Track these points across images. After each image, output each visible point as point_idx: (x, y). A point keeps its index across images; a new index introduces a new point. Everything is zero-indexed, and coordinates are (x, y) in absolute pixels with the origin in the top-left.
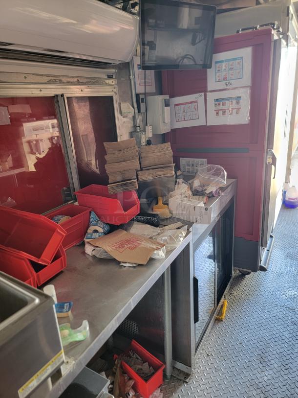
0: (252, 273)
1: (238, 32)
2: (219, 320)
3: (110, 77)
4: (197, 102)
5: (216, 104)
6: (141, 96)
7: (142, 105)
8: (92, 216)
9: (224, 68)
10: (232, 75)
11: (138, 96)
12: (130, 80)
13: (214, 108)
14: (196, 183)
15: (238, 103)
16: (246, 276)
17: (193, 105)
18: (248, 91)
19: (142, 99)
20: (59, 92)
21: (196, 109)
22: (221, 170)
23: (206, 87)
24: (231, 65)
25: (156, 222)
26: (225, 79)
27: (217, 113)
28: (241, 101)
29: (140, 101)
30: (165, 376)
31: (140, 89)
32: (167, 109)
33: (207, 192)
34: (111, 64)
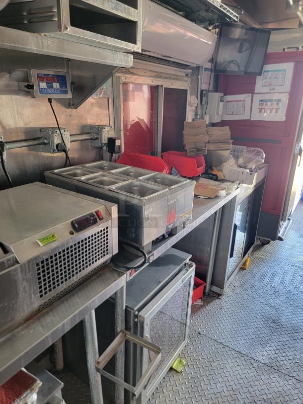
0: (272, 242)
1: (284, 50)
2: (243, 269)
3: (187, 75)
4: (244, 101)
5: (260, 104)
6: (204, 92)
7: (204, 99)
8: (173, 170)
9: (270, 76)
10: (276, 82)
11: (202, 91)
12: (198, 79)
13: (258, 107)
14: (241, 161)
15: (277, 104)
16: (266, 246)
17: (242, 102)
18: (287, 96)
19: (205, 94)
20: (160, 84)
21: (244, 107)
22: (260, 152)
23: (254, 90)
24: (277, 75)
25: (216, 178)
26: (270, 85)
27: (260, 111)
28: (280, 103)
29: (203, 95)
30: (204, 293)
31: (204, 87)
32: (221, 104)
33: (249, 167)
34: (189, 66)
